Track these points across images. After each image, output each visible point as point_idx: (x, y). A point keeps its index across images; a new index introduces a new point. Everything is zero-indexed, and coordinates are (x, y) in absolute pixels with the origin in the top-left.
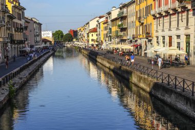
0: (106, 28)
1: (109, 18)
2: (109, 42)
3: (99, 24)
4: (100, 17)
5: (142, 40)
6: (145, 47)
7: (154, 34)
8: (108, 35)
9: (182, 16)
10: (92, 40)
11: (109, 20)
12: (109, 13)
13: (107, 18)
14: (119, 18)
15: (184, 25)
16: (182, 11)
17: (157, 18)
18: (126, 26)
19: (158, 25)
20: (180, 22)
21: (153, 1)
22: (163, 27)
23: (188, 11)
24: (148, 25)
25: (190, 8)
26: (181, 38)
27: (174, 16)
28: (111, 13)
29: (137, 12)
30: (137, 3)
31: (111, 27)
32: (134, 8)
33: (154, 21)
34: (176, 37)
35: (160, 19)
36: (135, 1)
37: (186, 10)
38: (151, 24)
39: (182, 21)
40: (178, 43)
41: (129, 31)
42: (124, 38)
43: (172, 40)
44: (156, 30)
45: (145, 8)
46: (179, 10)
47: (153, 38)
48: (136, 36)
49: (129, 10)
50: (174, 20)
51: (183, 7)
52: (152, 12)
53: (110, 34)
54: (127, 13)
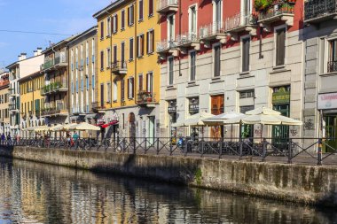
0: (1, 99)
1: (11, 77)
2: (13, 127)
5: (120, 112)
6: (129, 126)
7: (161, 94)
8: (10, 112)
9: (261, 45)
11: (13, 82)
12: (14, 67)
13: (6, 78)
14: (43, 73)
15: (269, 65)
16: (262, 34)
17: (171, 60)
18: (64, 88)
19: (176, 75)
20: (253, 59)
21: (159, 23)
22: (193, 78)
23: (284, 30)
24: (141, 77)
25: (292, 24)
26: (256, 96)
27: (230, 49)
28: (17, 66)
29: (102, 53)
30: (102, 36)
31: (17, 95)
32: (90, 48)
33: (161, 66)
34: (238, 94)
35: (183, 61)
36: (95, 32)
37: (275, 29)
38: (151, 74)
39: (261, 57)
40: (244, 109)
41: (75, 97)
42: (63, 113)
43: (226, 103)
44: (168, 85)
45: (131, 41)
46: (254, 32)
47: (158, 104)
48: (100, 105)
49: (75, 52)
50: (232, 57)
51: (266, 23)
52: (159, 46)
53: (17, 110)
54: (68, 61)
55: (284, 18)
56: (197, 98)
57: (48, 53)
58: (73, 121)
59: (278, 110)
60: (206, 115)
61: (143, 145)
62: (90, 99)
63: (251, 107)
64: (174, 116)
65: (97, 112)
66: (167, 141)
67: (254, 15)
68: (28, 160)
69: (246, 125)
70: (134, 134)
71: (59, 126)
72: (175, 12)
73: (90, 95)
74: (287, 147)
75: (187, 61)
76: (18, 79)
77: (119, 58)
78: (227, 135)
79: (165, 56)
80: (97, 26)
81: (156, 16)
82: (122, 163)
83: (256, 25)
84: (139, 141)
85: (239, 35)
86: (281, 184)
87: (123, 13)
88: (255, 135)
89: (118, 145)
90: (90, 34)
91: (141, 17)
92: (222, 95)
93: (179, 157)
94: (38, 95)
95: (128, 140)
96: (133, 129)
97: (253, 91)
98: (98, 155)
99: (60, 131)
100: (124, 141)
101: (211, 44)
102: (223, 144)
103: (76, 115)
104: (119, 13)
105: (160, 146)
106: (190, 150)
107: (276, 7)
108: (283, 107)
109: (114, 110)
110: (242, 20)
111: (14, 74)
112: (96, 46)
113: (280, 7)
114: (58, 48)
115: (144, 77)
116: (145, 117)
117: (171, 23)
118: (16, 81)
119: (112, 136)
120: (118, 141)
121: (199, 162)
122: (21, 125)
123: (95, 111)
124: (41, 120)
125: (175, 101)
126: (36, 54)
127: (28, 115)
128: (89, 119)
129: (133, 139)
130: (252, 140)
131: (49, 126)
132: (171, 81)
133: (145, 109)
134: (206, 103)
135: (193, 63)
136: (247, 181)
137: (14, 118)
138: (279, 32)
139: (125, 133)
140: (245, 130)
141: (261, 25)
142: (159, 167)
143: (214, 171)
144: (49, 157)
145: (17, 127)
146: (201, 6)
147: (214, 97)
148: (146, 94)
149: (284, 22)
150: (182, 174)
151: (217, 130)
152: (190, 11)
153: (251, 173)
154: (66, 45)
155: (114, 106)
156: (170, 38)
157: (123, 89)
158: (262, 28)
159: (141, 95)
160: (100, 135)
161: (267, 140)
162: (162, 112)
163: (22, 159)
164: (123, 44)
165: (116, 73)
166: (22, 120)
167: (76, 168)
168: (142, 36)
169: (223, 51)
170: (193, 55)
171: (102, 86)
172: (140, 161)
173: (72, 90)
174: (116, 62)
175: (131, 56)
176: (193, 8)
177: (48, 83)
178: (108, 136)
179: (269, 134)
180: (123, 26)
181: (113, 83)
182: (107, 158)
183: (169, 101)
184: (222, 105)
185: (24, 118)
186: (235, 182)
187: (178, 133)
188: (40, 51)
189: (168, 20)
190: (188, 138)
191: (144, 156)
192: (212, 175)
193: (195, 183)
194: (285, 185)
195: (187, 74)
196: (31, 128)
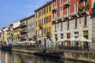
0: (8, 34)
1: (11, 28)
2: (11, 42)
3: (4, 32)
4: (3, 28)
5: (42, 38)
6: (44, 42)
7: (53, 33)
8: (11, 38)
9: (80, 20)
11: (11, 29)
12: (12, 25)
13: (9, 28)
14: (20, 27)
15: (82, 25)
16: (80, 17)
17: (56, 24)
18: (26, 31)
19: (57, 28)
20: (78, 23)
21: (52, 13)
22: (62, 28)
23: (86, 16)
24: (47, 28)
25: (88, 14)
26: (79, 33)
27: (72, 21)
28: (13, 25)
29: (36, 22)
30: (36, 17)
31: (13, 33)
32: (33, 20)
33: (53, 25)
34: (74, 33)
35: (59, 24)
36: (34, 16)
37: (84, 15)
38: (50, 27)
39: (80, 23)
40: (76, 37)
41: (29, 34)
42: (26, 38)
43: (71, 35)
44: (55, 30)
45: (45, 18)
46: (78, 16)
47: (52, 36)
48: (36, 36)
49: (29, 21)
50: (72, 23)
51: (81, 14)
52: (52, 20)
53: (13, 37)
54: (27, 24)
55: (86, 13)
56: (63, 34)
57: (21, 21)
58: (28, 40)
59: (85, 37)
60: (65, 39)
61: (48, 47)
62: (33, 34)
63: (78, 37)
64: (57, 39)
65: (35, 38)
66: (55, 46)
67: (78, 12)
68: (16, 51)
69: (76, 42)
70: (46, 44)
71: (25, 42)
72: (57, 11)
73: (33, 33)
74: (87, 48)
75: (60, 24)
76: (13, 28)
77: (41, 23)
78: (71, 44)
79: (54, 23)
80: (35, 14)
81: (51, 12)
82: (42, 52)
83: (79, 14)
84: (47, 46)
85: (74, 17)
86: (86, 58)
87: (42, 10)
88: (79, 44)
89: (41, 47)
90: (33, 16)
91: (47, 12)
92: (70, 33)
93: (58, 50)
94: (18, 33)
95: (44, 46)
96: (45, 43)
97: (78, 32)
98: (36, 50)
99: (25, 43)
100: (43, 46)
101: (67, 19)
102: (70, 47)
103: (29, 38)
104: (41, 10)
105: (53, 47)
106: (61, 48)
107: (84, 9)
108: (86, 37)
109: (40, 37)
110: (75, 13)
111: (12, 27)
112: (35, 20)
113: (85, 10)
114: (24, 20)
115: (48, 28)
116: (48, 39)
117: (56, 13)
118: (12, 29)
119: (39, 44)
120: (41, 46)
121: (63, 52)
122: (14, 41)
123: (35, 37)
124: (20, 40)
125: (57, 35)
126: (18, 22)
127: (16, 39)
128: (33, 40)
129: (45, 45)
130: (78, 46)
131: (22, 42)
132: (56, 30)
133: (49, 37)
134: (65, 35)
135: (62, 25)
136: (77, 57)
137: (12, 39)
138: (85, 16)
139: (43, 43)
140: (76, 43)
141: (80, 14)
142: (53, 53)
143: (68, 54)
144: (22, 50)
145: (12, 42)
146: (64, 9)
147: (68, 34)
148: (49, 33)
149: (86, 14)
150: (59, 55)
151: (68, 43)
152: (61, 10)
153: (78, 55)
154: (27, 19)
155: (40, 36)
157: (42, 32)
158: (80, 15)
159: (47, 33)
160: (36, 44)
161: (82, 46)
162: (53, 38)
163: (14, 51)
164: (42, 19)
165: (41, 27)
166: (14, 40)
167: (29, 53)
168: (48, 17)
169: (70, 21)
170: (62, 22)
171: (37, 31)
172: (47, 51)
173: (28, 32)
174: (40, 24)
175: (45, 22)
176: (62, 10)
177: (21, 30)
178: (38, 44)
179: (83, 44)
180: (42, 14)
181: (40, 30)
182: (38, 51)
183: (55, 35)
184: (70, 36)
185: (15, 39)
186: (73, 57)
187: (58, 44)
188: (19, 21)
189: (55, 13)
190: (60, 45)
191: (48, 50)
192: (67, 55)
193: (62, 57)
194: (87, 58)
195: (60, 28)
196: (17, 42)
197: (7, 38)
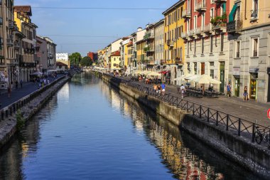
0: (130, 52)
1: (133, 40)
2: (134, 68)
3: (123, 46)
4: (124, 39)
5: (171, 66)
6: (174, 73)
7: (185, 59)
8: (133, 60)
9: (216, 40)
10: (115, 65)
11: (134, 43)
12: (134, 35)
14: (145, 40)
15: (218, 51)
16: (216, 35)
17: (188, 42)
18: (153, 50)
19: (190, 50)
20: (214, 46)
21: (184, 22)
22: (195, 53)
24: (178, 49)
25: (225, 32)
27: (207, 40)
28: (136, 35)
30: (166, 24)
31: (136, 51)
32: (162, 30)
33: (185, 45)
34: (209, 64)
36: (163, 22)
37: (220, 33)
39: (216, 46)
42: (151, 64)
43: (205, 68)
45: (175, 30)
46: (213, 33)
47: (183, 64)
48: (164, 61)
49: (157, 31)
52: (183, 35)
53: (135, 59)
54: (155, 35)
55: (221, 29)
72: (190, 18)
75: (193, 44)
76: (136, 42)
79: (186, 40)
80: (164, 19)
85: (210, 34)
87: (173, 14)
90: (161, 23)
101: (201, 36)
103: (155, 65)
111: (135, 39)
114: (151, 27)
116: (179, 70)
123: (162, 64)
124: (145, 65)
137: (134, 63)
138: (222, 35)
146: (198, 16)
147: (202, 63)
149: (222, 31)
154: (154, 27)
155: (169, 62)
156: (186, 33)
165: (169, 46)
168: (179, 28)
173: (156, 51)
176: (195, 17)
177: (147, 46)
180: (173, 21)
181: (169, 50)
183: (188, 63)
185: (138, 64)
189: (187, 21)
195: (193, 51)
197: (128, 59)
